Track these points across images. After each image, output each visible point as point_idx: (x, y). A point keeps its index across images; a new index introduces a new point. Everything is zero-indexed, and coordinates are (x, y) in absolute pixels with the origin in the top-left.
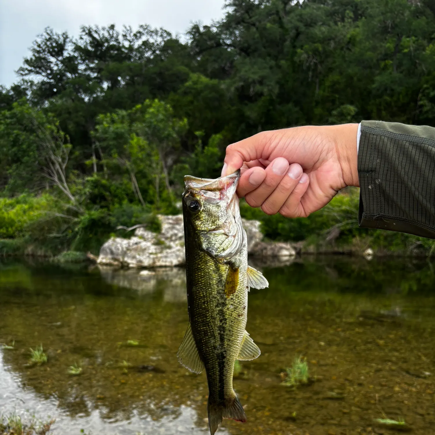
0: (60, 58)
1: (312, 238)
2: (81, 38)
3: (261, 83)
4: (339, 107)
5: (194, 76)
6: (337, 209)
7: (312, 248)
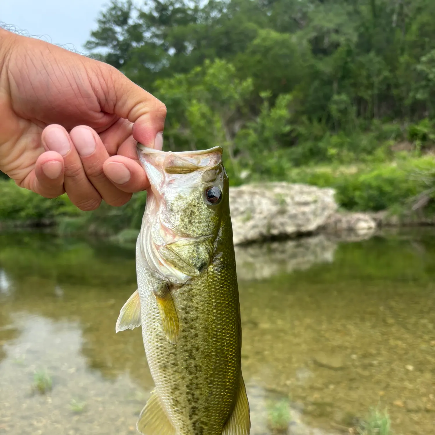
0: (126, 27)
1: (396, 207)
2: (146, 4)
3: (337, 31)
4: (429, 52)
5: (263, 33)
6: (426, 172)
7: (395, 219)
